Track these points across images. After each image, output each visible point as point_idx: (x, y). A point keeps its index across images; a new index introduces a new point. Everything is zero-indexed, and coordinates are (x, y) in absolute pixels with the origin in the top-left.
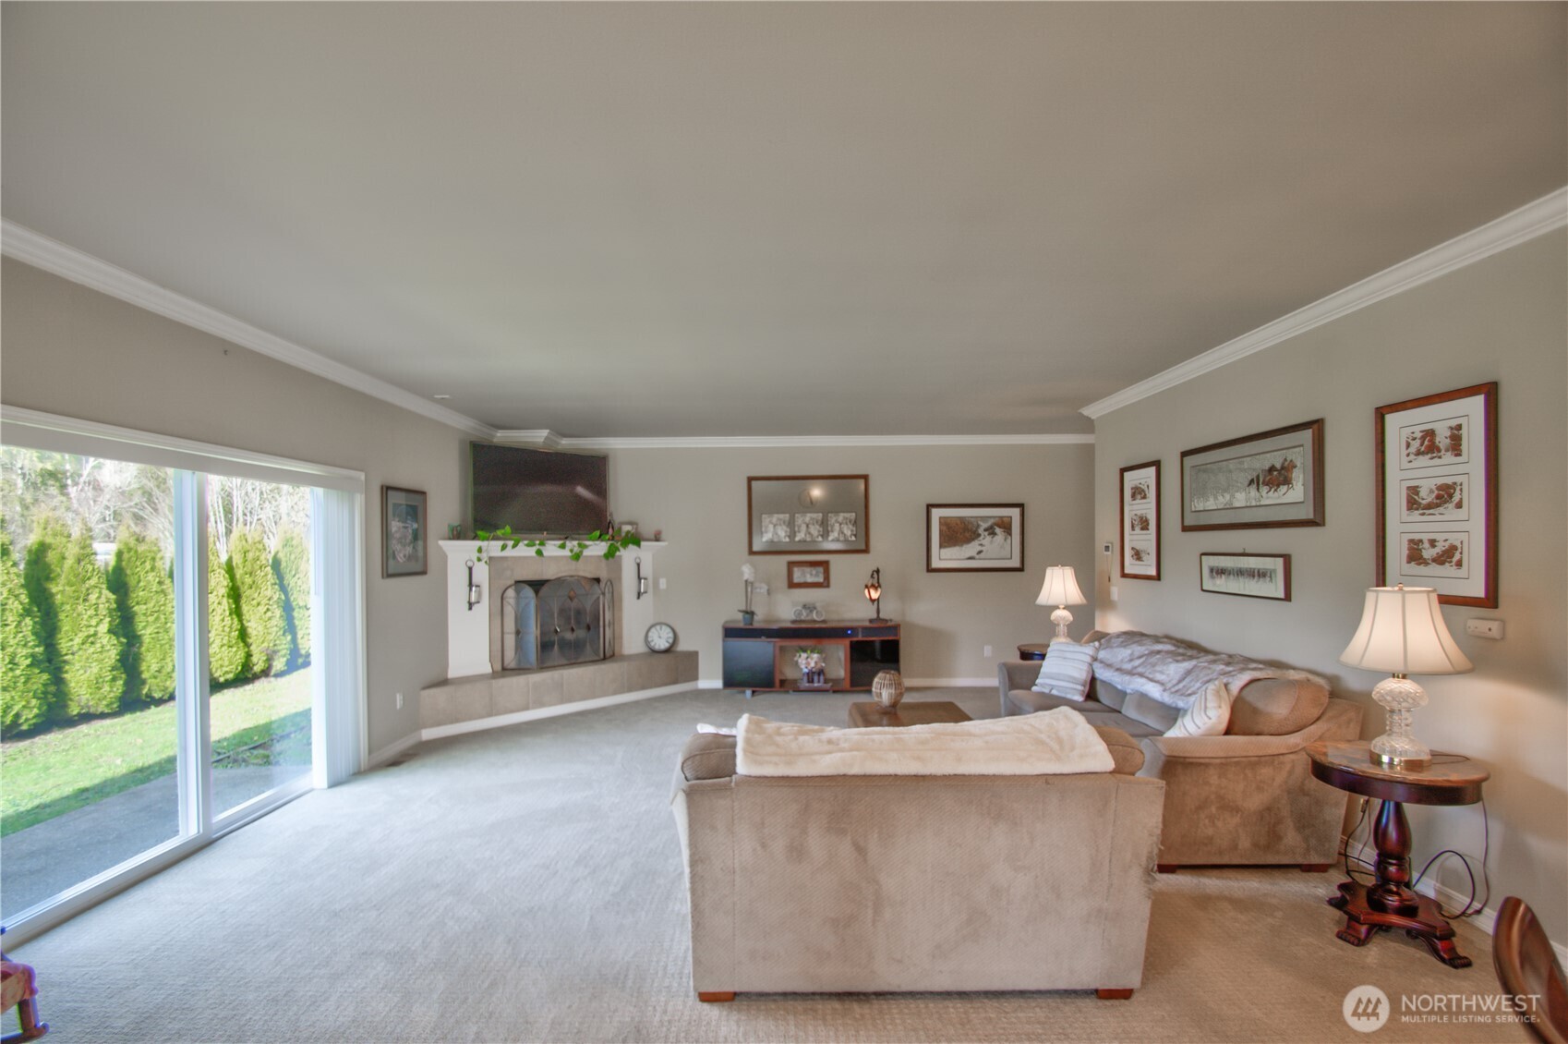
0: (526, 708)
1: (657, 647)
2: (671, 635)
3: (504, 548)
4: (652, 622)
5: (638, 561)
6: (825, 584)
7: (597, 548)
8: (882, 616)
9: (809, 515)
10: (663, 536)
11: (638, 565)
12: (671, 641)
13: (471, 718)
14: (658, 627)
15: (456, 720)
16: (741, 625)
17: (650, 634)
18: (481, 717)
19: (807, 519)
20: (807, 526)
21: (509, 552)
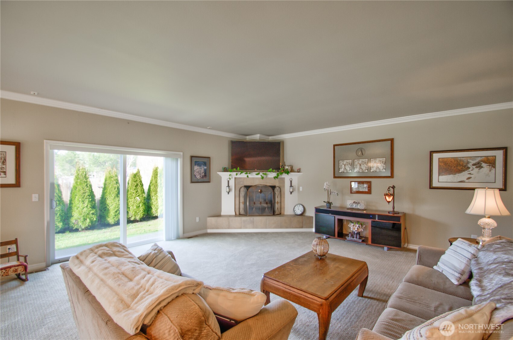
0: (241, 228)
1: (297, 213)
2: (302, 209)
3: (237, 174)
4: (297, 203)
5: (291, 180)
6: (369, 192)
7: (272, 175)
8: (395, 210)
9: (361, 160)
10: (301, 170)
11: (291, 181)
12: (302, 211)
13: (222, 228)
14: (298, 205)
15: (217, 228)
16: (325, 208)
17: (295, 208)
18: (225, 228)
19: (360, 162)
20: (360, 165)
21: (238, 176)
